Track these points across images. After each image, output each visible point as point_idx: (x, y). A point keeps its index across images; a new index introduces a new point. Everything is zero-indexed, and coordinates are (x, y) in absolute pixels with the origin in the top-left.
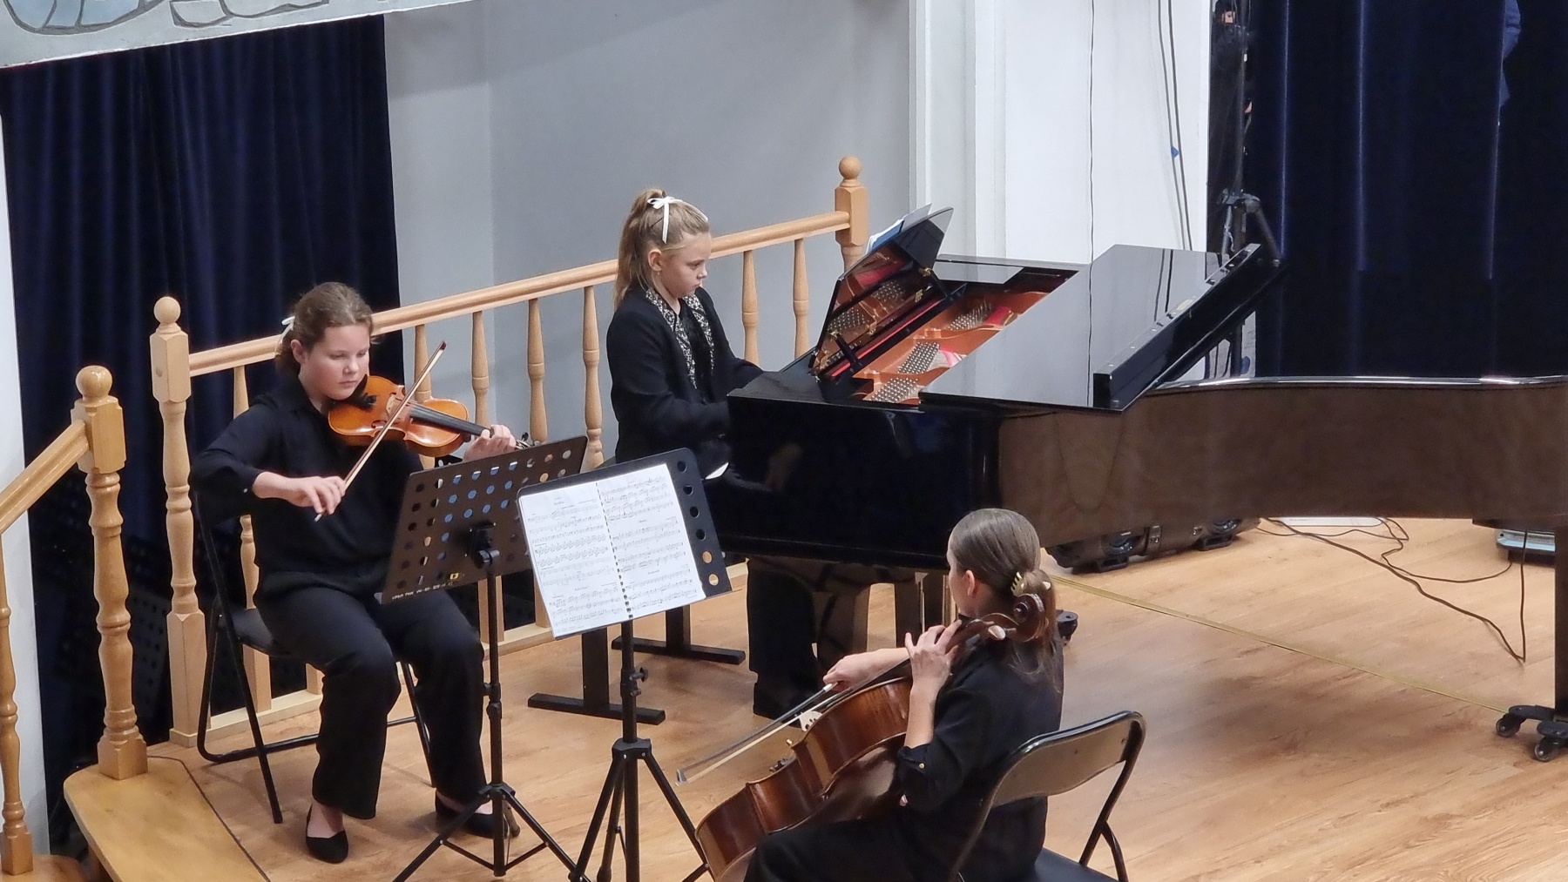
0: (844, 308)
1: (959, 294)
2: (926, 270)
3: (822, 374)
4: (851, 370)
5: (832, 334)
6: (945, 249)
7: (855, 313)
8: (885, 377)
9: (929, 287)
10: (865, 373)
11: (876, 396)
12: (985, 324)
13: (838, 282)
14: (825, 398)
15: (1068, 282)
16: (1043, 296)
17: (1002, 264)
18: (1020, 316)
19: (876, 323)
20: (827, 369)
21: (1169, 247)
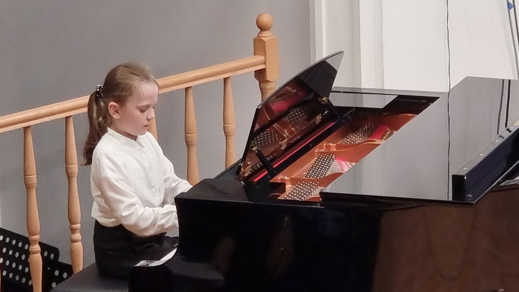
0: (263, 129)
1: (349, 117)
2: (324, 99)
3: (246, 180)
4: (269, 176)
5: (254, 149)
6: (338, 83)
7: (271, 133)
8: (294, 181)
9: (326, 112)
10: (279, 178)
11: (288, 196)
12: (369, 139)
13: (257, 109)
14: (249, 198)
15: (432, 106)
16: (413, 117)
17: (382, 93)
18: (395, 132)
19: (286, 140)
20: (250, 176)
21: (507, 78)
